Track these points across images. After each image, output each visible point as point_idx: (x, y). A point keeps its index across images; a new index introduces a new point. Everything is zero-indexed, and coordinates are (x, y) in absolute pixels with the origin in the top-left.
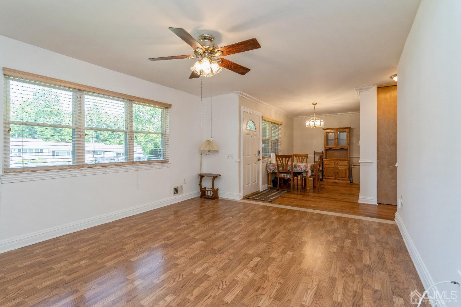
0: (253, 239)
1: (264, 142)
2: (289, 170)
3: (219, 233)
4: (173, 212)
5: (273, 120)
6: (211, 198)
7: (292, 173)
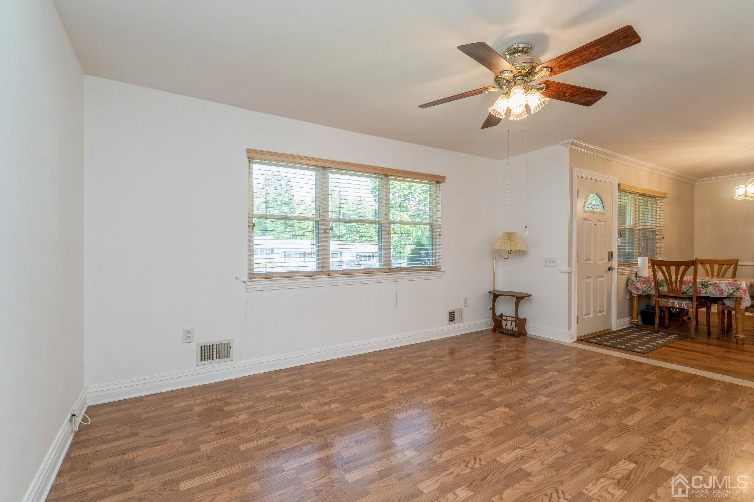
0: (611, 422)
1: (621, 234)
2: (685, 293)
3: (537, 400)
4: (447, 352)
5: (643, 189)
6: (512, 334)
7: (695, 299)
